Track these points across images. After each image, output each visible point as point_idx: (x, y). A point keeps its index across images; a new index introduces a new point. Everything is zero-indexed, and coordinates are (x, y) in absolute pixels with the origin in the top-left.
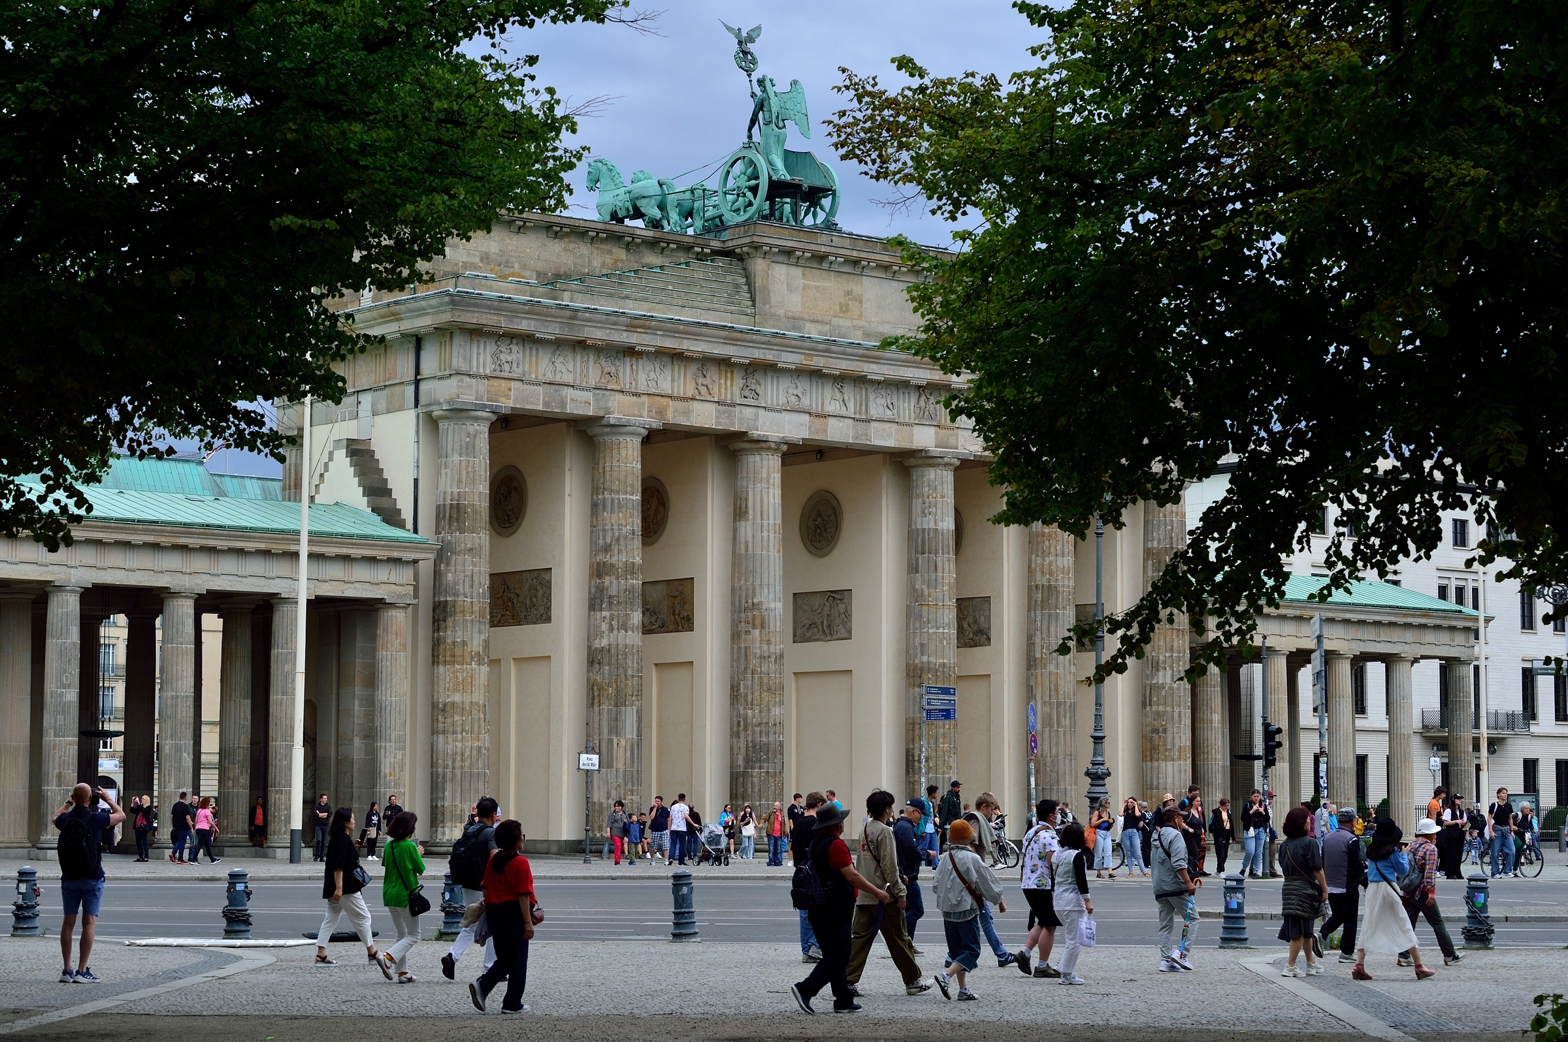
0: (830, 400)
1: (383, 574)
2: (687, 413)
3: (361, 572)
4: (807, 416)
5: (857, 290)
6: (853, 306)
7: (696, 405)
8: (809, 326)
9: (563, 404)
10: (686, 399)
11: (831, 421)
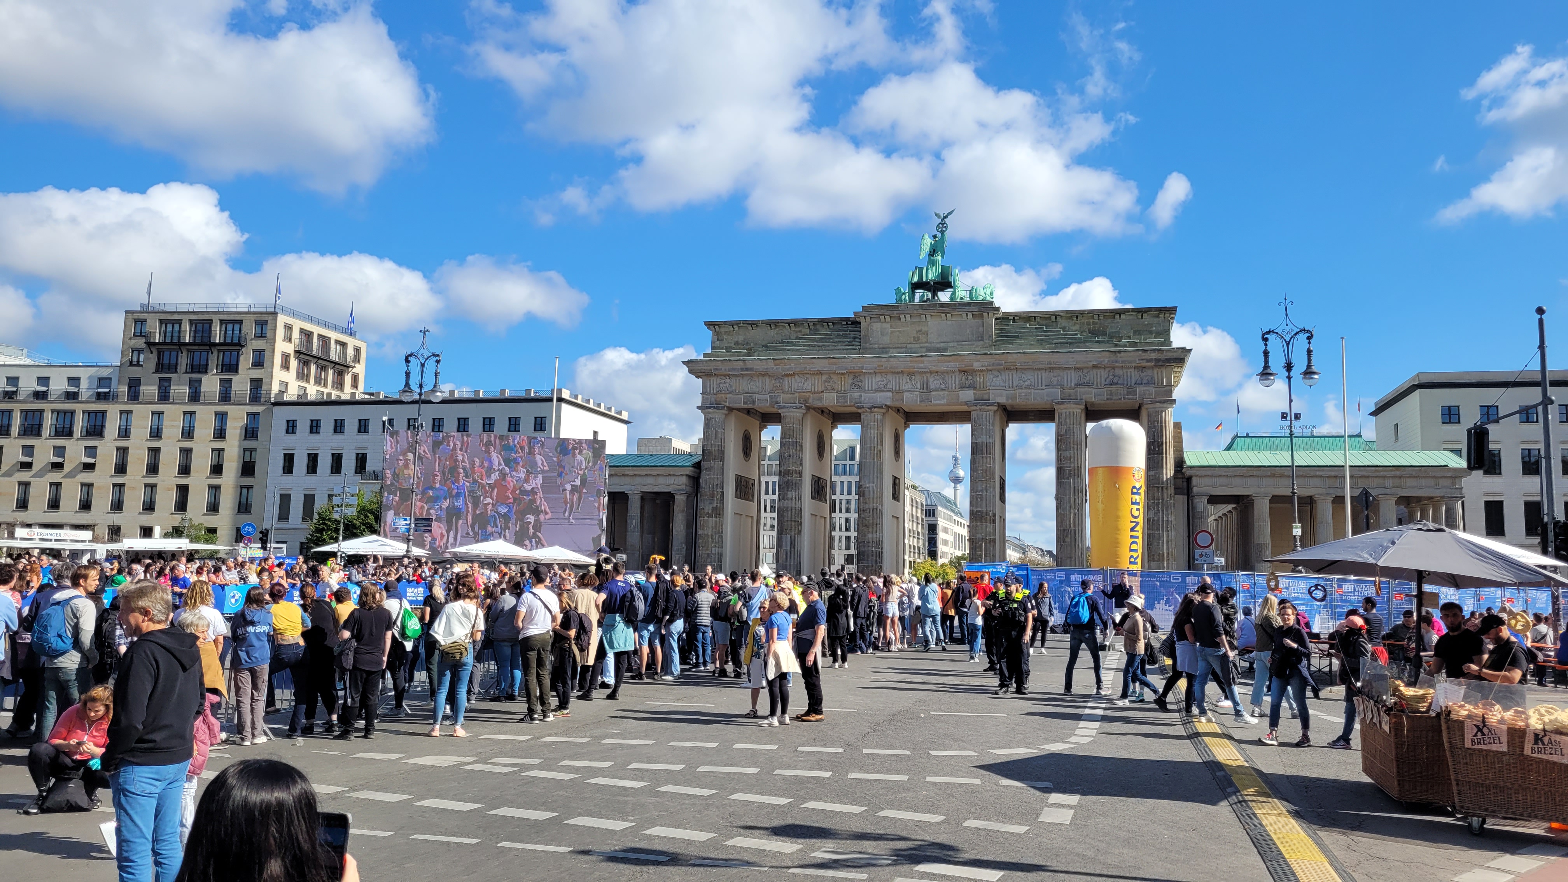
0: (905, 383)
1: (671, 480)
2: (820, 399)
3: (661, 480)
4: (891, 394)
5: (924, 329)
6: (923, 338)
7: (825, 395)
8: (891, 350)
9: (754, 403)
10: (818, 392)
11: (905, 394)
